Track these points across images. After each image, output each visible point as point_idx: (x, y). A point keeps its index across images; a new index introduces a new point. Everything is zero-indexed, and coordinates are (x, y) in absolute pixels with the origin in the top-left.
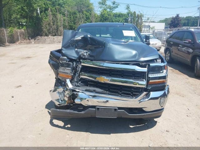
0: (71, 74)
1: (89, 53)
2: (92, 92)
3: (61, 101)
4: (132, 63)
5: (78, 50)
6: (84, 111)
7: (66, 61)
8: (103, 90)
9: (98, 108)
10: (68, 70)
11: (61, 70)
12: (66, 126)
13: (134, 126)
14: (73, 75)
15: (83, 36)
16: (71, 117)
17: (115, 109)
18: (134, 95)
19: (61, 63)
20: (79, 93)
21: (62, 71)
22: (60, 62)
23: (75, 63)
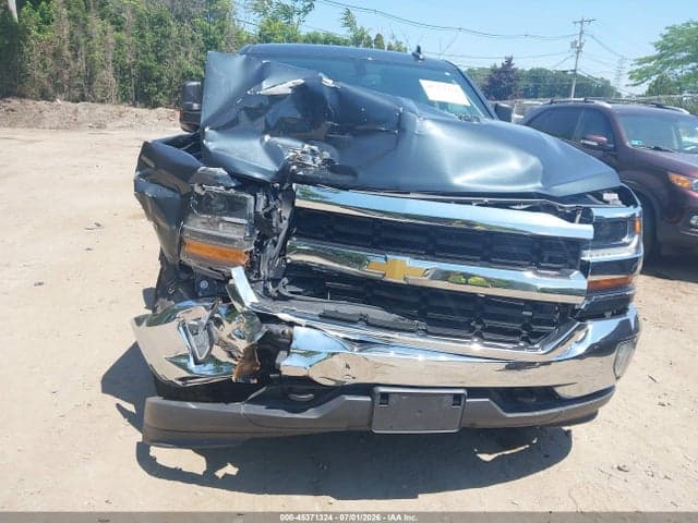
0: (246, 243)
1: (327, 155)
2: (355, 322)
3: (197, 362)
4: (525, 203)
5: (276, 139)
6: (316, 406)
7: (227, 188)
8: (394, 316)
9: (385, 396)
10: (234, 229)
11: (196, 224)
12: (220, 473)
13: (496, 455)
14: (253, 247)
15: (301, 81)
16: (248, 436)
17: (457, 397)
18: (537, 335)
19: (199, 197)
20: (296, 328)
21: (201, 229)
22: (198, 190)
23: (262, 199)
